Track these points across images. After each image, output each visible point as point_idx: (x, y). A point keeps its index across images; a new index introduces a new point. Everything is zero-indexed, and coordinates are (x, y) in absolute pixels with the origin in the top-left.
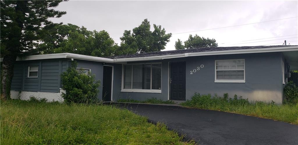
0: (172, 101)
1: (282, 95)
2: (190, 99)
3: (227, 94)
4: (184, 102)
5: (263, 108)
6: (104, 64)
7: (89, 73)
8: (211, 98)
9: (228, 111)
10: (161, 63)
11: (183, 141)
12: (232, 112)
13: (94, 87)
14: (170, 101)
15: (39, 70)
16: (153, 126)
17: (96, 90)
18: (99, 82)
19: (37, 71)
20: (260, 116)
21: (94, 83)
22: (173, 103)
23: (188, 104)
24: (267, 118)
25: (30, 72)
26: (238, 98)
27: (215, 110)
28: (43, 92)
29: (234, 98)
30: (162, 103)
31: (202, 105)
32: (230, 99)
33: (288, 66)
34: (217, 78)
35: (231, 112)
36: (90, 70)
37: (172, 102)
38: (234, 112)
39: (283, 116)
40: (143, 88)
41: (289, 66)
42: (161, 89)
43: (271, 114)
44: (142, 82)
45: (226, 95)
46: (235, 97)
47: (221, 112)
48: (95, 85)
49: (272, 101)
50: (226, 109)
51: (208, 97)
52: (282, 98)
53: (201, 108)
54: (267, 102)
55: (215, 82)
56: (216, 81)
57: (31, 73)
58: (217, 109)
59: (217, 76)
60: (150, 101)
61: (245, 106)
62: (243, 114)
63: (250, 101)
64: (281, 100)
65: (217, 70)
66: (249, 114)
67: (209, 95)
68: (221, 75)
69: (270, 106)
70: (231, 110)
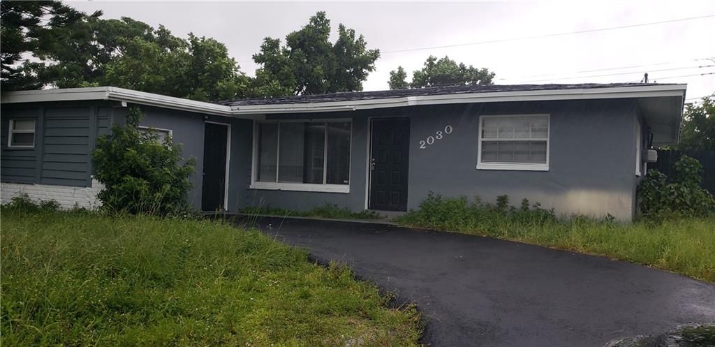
0: (373, 213)
1: (633, 201)
2: (417, 209)
3: (506, 196)
4: (402, 214)
5: (588, 230)
6: (207, 117)
7: (167, 139)
8: (468, 205)
9: (506, 236)
10: (351, 119)
11: (390, 307)
12: (515, 240)
13: (181, 174)
14: (370, 211)
15: (37, 128)
16: (321, 270)
17: (183, 181)
18: (192, 162)
19: (33, 131)
20: (581, 249)
21: (179, 166)
22: (377, 218)
23: (410, 220)
24: (594, 254)
25: (15, 135)
26: (531, 207)
27: (475, 233)
28: (48, 184)
29: (521, 205)
30: (351, 216)
31: (444, 221)
32: (512, 210)
33: (650, 135)
34: (483, 160)
35: (512, 240)
36: (171, 132)
37: (375, 214)
38: (520, 239)
39: (633, 250)
40: (305, 182)
41: (652, 135)
42: (347, 184)
43: (605, 246)
44: (302, 165)
45: (503, 200)
46: (523, 203)
47: (488, 238)
48: (182, 170)
49: (609, 215)
50: (500, 233)
51: (459, 204)
52: (632, 208)
53: (441, 228)
54: (598, 217)
55: (477, 168)
56: (481, 165)
57: (17, 138)
58: (479, 232)
59: (483, 153)
60: (320, 212)
61: (547, 225)
62: (540, 244)
63: (557, 214)
64: (630, 212)
65: (483, 139)
66: (553, 245)
67: (462, 198)
68: (493, 151)
69: (604, 227)
70: (512, 234)
